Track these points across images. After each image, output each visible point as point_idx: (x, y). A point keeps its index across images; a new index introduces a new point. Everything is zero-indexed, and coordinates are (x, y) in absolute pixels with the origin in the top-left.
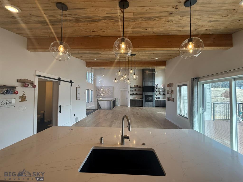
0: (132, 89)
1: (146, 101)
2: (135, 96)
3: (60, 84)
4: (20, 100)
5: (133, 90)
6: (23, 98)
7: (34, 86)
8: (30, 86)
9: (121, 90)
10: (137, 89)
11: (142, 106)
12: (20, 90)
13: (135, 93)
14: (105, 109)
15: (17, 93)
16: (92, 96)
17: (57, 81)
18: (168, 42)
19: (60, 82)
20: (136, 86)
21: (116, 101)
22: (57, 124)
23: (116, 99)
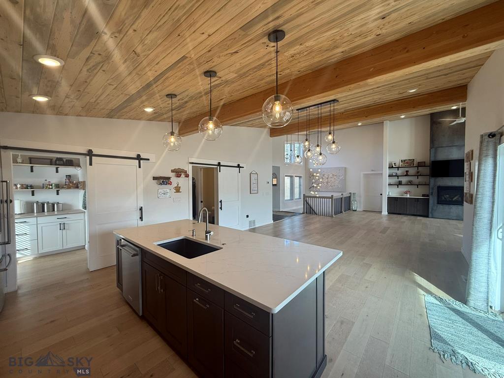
0: (394, 171)
1: (438, 203)
2: (403, 189)
3: (220, 171)
4: (175, 191)
5: (399, 172)
6: (178, 190)
7: (187, 176)
8: (183, 175)
9: (367, 176)
10: (412, 171)
11: (427, 216)
12: (174, 180)
13: (404, 180)
14: (324, 215)
15: (170, 183)
16: (302, 187)
17: (216, 167)
18: (337, 77)
19: (220, 168)
20: (409, 163)
21: (352, 198)
22: (218, 224)
23: (352, 195)
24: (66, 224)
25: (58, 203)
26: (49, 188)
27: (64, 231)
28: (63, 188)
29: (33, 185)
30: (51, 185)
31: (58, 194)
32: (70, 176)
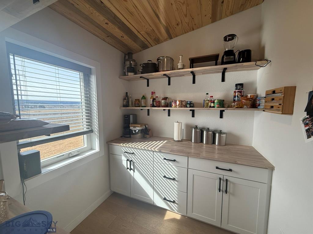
24: (230, 182)
25: (220, 133)
26: (210, 107)
27: (226, 196)
28: (229, 107)
29: (193, 101)
30: (214, 102)
31: (221, 116)
32: (241, 85)
